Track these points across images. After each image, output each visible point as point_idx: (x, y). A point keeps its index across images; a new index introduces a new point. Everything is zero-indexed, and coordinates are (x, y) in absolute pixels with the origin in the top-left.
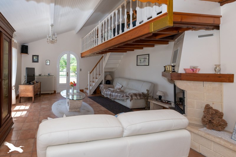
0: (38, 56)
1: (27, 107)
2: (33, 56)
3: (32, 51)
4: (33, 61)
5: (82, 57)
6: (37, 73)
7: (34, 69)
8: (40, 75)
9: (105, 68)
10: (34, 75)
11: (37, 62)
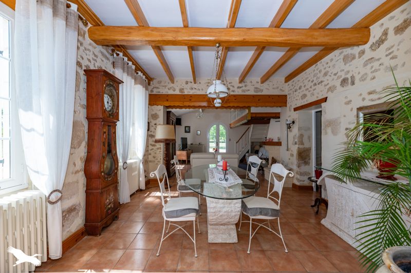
0: (189, 127)
1: (183, 166)
2: (186, 127)
3: (185, 123)
4: (186, 132)
5: (231, 128)
6: (189, 142)
7: (186, 138)
8: (192, 144)
9: (251, 138)
10: (187, 144)
11: (189, 132)
